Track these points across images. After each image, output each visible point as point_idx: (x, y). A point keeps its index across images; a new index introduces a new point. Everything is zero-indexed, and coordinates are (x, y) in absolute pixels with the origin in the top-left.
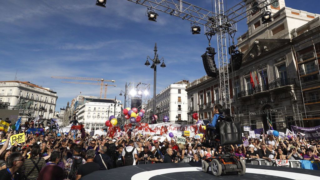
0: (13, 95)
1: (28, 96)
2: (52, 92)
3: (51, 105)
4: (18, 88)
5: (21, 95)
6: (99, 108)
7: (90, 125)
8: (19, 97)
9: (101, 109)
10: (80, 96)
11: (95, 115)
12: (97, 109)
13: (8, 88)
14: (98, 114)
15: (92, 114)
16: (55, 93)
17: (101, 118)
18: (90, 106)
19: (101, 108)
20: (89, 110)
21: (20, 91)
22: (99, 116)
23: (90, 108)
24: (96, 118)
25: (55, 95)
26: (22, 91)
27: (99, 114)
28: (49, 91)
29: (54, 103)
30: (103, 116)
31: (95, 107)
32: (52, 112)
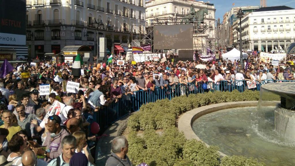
0: (168, 12)
1: (184, 12)
2: (208, 4)
3: (210, 21)
4: (172, 4)
5: (177, 12)
6: (269, 19)
7: (259, 41)
8: (175, 14)
9: (272, 20)
10: (234, 8)
11: (263, 29)
12: (266, 21)
13: (161, 5)
14: (268, 26)
15: (259, 28)
16: (212, 5)
17: (273, 32)
18: (255, 18)
19: (272, 18)
20: (255, 23)
21: (175, 7)
22: (269, 29)
23: (256, 20)
24: (266, 33)
25: (213, 7)
26: (176, 7)
27: (270, 26)
28: (205, 4)
29: (213, 18)
30: (275, 28)
31: (263, 17)
32: (213, 30)
